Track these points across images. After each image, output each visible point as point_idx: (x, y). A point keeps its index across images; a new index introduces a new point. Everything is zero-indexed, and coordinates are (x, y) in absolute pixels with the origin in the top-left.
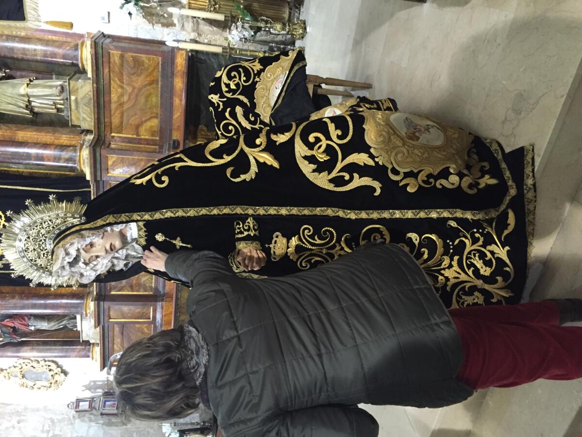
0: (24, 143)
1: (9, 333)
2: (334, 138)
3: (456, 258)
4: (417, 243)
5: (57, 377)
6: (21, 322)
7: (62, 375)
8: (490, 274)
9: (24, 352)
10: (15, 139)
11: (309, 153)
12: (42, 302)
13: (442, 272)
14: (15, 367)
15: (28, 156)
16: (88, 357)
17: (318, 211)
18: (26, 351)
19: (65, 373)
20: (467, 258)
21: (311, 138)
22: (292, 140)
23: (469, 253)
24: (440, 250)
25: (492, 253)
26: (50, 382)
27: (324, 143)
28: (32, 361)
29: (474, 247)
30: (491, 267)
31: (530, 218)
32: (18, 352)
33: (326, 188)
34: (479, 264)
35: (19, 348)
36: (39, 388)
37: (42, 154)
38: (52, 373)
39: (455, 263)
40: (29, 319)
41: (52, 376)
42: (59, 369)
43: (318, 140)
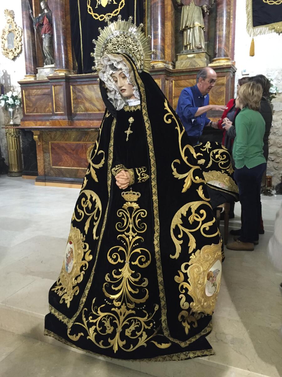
0: (164, 26)
1: (39, 22)
2: (204, 226)
3: (134, 312)
4: (142, 285)
5: (11, 54)
6: (47, 29)
7: (13, 57)
8: (126, 336)
9: (27, 31)
10: (166, 20)
11: (193, 211)
12: (62, 42)
13: (124, 304)
14: (16, 26)
15: (156, 29)
16: (27, 73)
17: (157, 220)
18: (27, 33)
19: (14, 59)
20: (135, 320)
21: (202, 211)
22: (200, 199)
23: (139, 321)
24: (138, 301)
25: (141, 336)
26: (7, 49)
27: (200, 220)
28: (21, 37)
29: (143, 324)
30: (131, 336)
31: (168, 358)
32: (27, 28)
33: (172, 224)
34: (132, 328)
35: (30, 28)
36: (3, 43)
37: (158, 38)
38: (14, 50)
39: (130, 312)
40: (49, 34)
41: (12, 50)
42: (16, 55)
43: (202, 216)
